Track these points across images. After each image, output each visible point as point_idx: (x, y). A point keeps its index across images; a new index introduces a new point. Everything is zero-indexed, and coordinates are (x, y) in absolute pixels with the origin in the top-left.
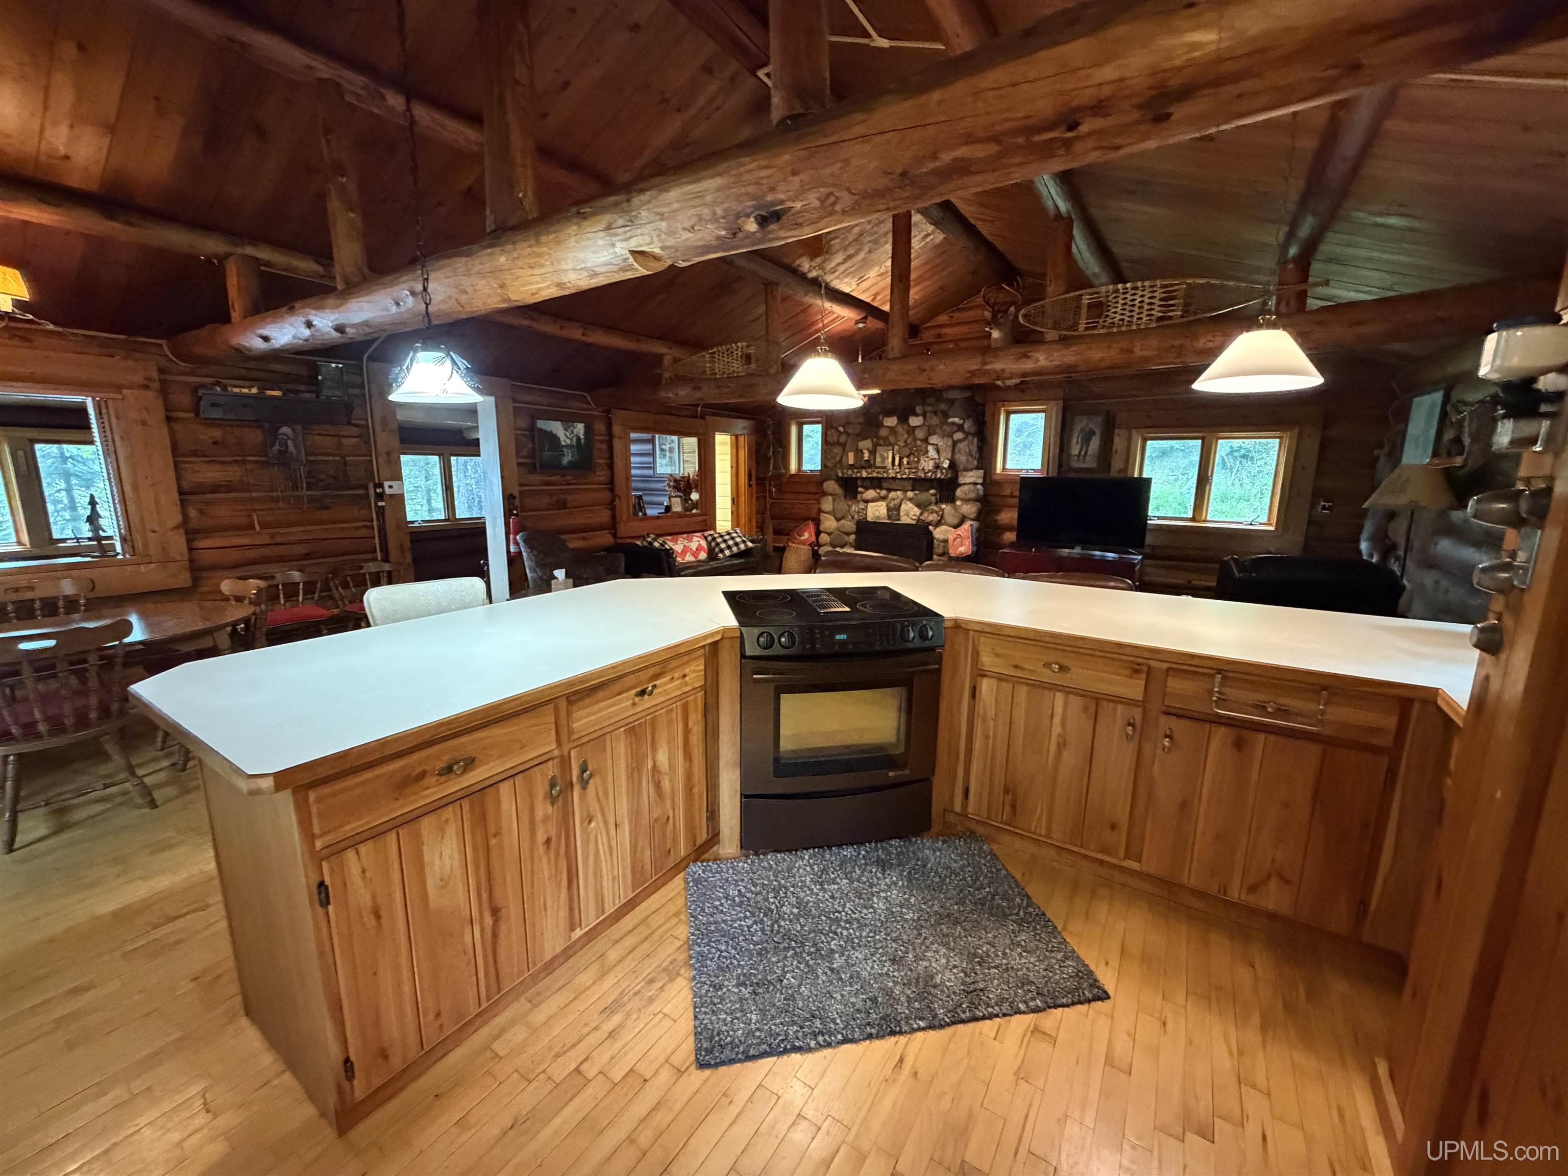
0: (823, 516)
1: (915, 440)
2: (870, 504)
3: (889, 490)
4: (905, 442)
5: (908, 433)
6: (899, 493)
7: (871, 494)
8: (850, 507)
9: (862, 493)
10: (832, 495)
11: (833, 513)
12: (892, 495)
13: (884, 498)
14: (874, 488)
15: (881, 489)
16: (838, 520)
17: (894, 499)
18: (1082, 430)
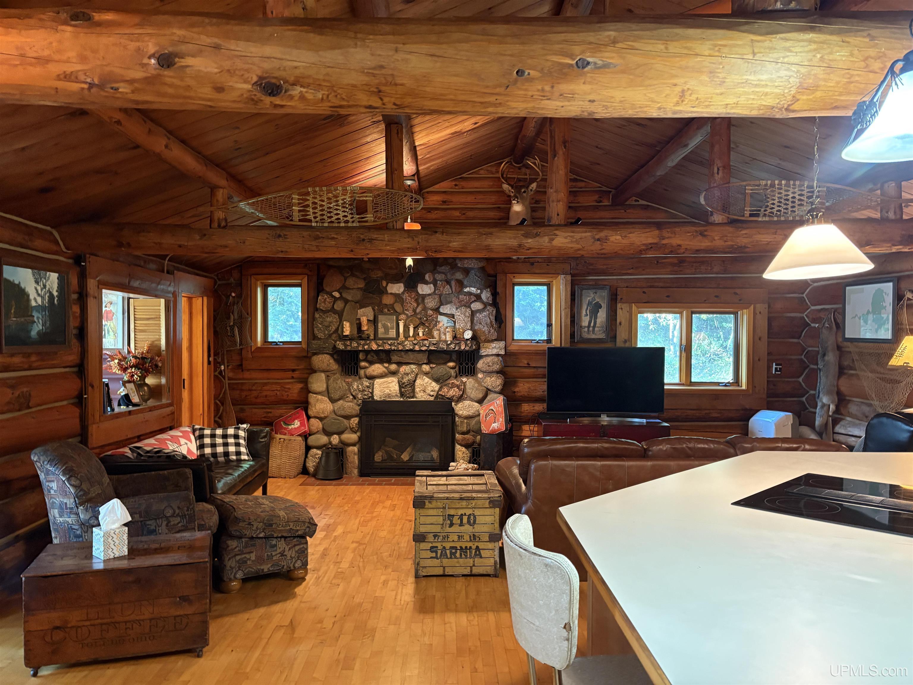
0: (312, 398)
1: (425, 309)
2: (378, 381)
3: (400, 364)
4: (414, 311)
5: (416, 301)
6: (413, 366)
7: (377, 368)
8: (349, 385)
9: (366, 368)
10: (324, 371)
11: (328, 393)
12: (404, 369)
13: (393, 373)
14: (381, 362)
15: (390, 362)
16: (333, 401)
17: (407, 374)
18: (589, 303)
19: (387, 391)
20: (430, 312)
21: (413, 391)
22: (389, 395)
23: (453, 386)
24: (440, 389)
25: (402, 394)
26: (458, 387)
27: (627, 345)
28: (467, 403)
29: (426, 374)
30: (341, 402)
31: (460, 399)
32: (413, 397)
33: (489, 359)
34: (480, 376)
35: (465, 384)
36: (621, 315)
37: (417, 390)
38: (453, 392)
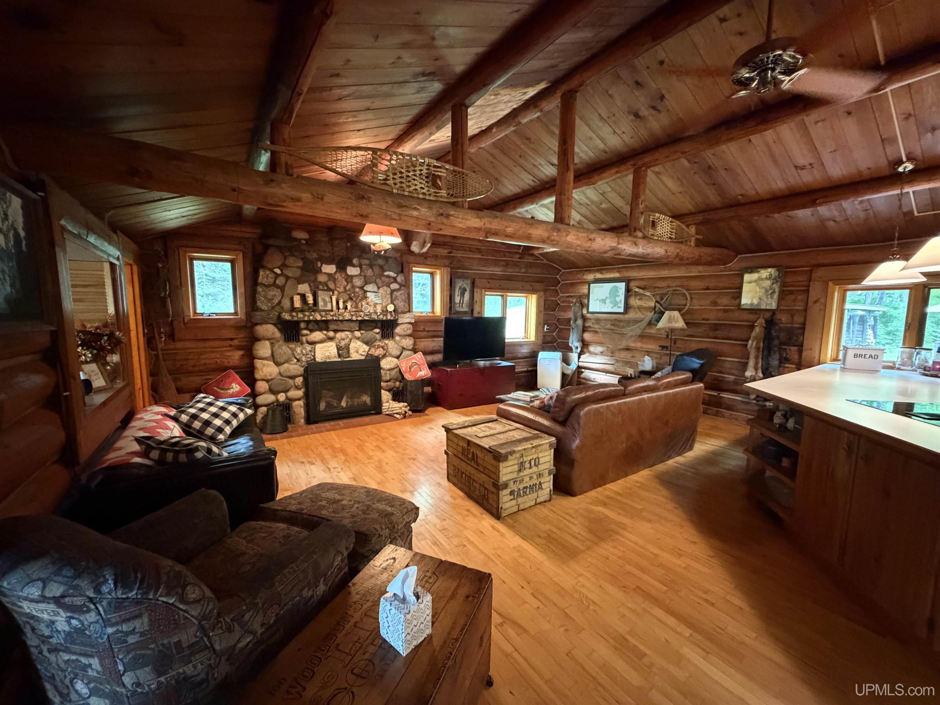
0: (258, 363)
1: (353, 287)
2: (318, 346)
3: (336, 331)
4: (345, 288)
5: (346, 280)
6: (347, 333)
7: (317, 335)
8: (293, 350)
9: (307, 335)
10: (268, 339)
11: (273, 357)
14: (321, 330)
15: (327, 330)
16: (278, 364)
17: (344, 339)
18: (460, 288)
19: (327, 354)
20: (357, 290)
21: (348, 352)
22: (329, 357)
23: (379, 347)
24: (369, 351)
25: (340, 356)
26: (383, 347)
27: (480, 315)
28: (389, 359)
29: (358, 338)
30: (286, 365)
31: (384, 356)
32: (348, 357)
33: (404, 326)
34: (397, 338)
35: (387, 345)
36: (477, 297)
37: (352, 351)
38: (378, 352)
